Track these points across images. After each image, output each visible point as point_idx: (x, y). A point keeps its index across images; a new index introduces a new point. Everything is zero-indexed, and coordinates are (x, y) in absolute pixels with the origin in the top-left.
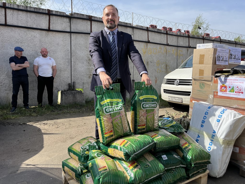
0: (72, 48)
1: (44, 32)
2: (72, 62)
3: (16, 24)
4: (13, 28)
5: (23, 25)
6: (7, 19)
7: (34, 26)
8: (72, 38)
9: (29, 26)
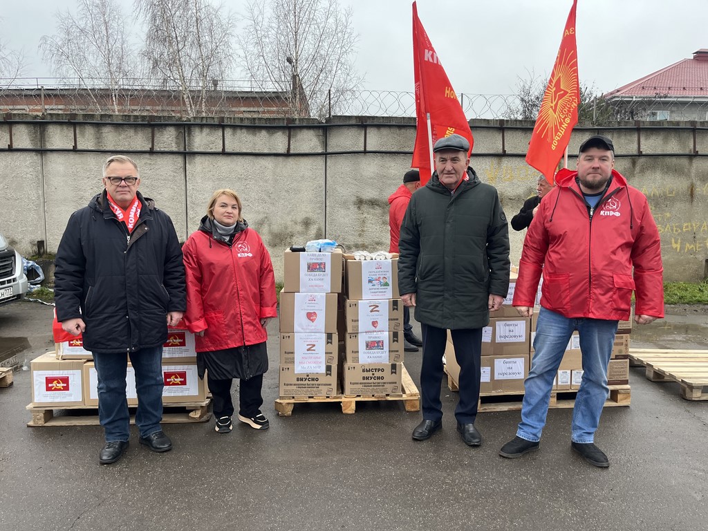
0: (327, 182)
1: (281, 159)
2: (328, 208)
3: (238, 151)
4: (235, 157)
5: (248, 151)
6: (226, 142)
7: (266, 151)
8: (328, 164)
9: (257, 151)
